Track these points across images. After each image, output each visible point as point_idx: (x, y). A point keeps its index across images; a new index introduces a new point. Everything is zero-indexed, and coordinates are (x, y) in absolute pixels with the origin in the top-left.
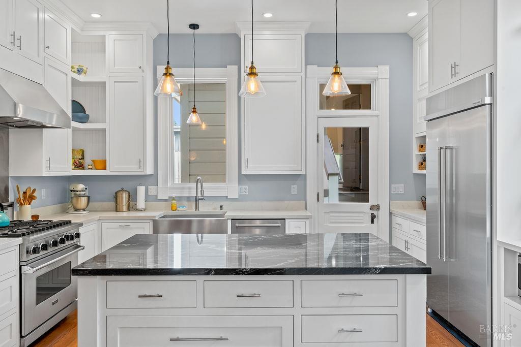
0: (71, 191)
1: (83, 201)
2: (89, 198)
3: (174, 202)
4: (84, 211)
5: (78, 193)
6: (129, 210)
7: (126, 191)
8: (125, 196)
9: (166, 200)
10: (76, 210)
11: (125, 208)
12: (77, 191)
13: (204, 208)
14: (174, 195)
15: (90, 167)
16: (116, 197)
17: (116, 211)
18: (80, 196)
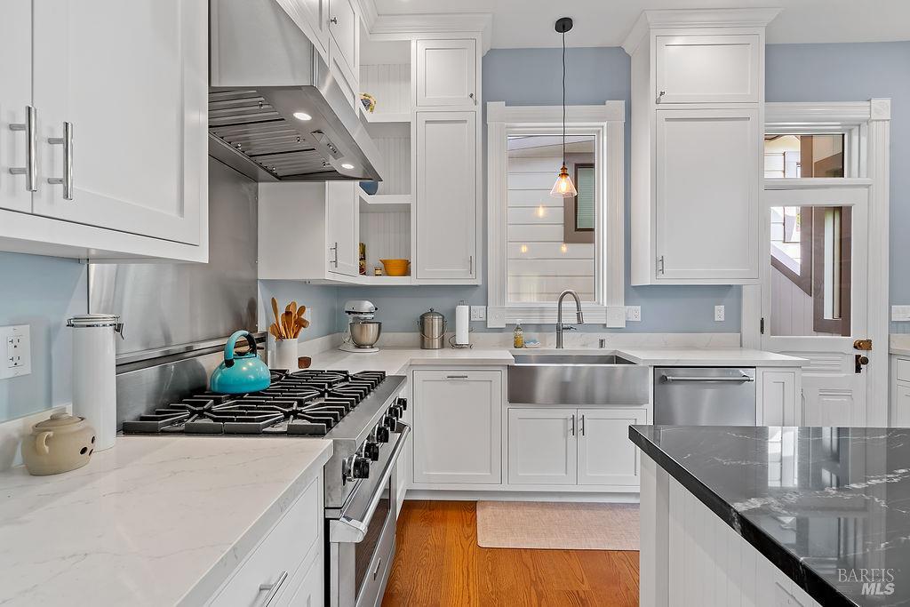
0: (349, 313)
1: (372, 329)
2: (380, 324)
3: (519, 332)
4: (372, 347)
5: (363, 316)
6: (442, 346)
7: (438, 314)
8: (437, 322)
9: (500, 330)
10: (359, 346)
11: (437, 343)
12: (362, 313)
13: (572, 344)
14: (518, 321)
15: (378, 272)
16: (422, 323)
17: (423, 347)
18: (366, 322)
